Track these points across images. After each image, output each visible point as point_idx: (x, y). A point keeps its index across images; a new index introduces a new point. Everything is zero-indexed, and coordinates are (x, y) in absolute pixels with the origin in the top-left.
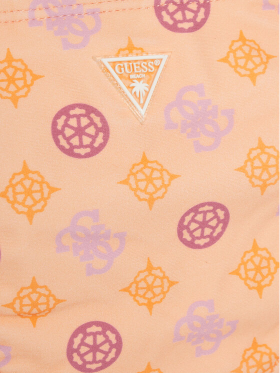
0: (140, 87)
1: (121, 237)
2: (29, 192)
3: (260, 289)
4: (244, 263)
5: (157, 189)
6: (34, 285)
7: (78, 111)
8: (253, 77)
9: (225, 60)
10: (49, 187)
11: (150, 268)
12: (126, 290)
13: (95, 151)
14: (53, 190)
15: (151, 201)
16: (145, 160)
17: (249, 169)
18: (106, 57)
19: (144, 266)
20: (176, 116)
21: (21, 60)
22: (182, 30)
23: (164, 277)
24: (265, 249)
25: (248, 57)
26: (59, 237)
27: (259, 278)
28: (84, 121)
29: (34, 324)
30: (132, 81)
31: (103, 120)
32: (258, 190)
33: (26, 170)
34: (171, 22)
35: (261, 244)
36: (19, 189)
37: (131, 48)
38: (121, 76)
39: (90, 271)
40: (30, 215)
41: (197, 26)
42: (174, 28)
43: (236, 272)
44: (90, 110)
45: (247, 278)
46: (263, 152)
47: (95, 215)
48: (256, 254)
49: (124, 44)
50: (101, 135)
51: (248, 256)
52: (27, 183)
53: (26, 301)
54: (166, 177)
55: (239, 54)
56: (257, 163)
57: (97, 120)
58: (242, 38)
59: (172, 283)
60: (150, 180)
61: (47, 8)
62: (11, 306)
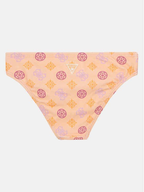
0: (72, 69)
1: (67, 94)
2: (50, 84)
3: (91, 106)
4: (89, 102)
5: (73, 86)
6: (51, 100)
7: (61, 72)
8: (92, 70)
9: (88, 66)
10: (54, 84)
11: (72, 100)
12: (68, 104)
13: (64, 79)
14: (55, 84)
15: (72, 88)
16: (72, 81)
17: (90, 85)
18: (67, 64)
19: (71, 100)
20: (78, 74)
21: (53, 63)
22: (82, 61)
23: (74, 103)
24: (93, 100)
25: (92, 66)
26: (56, 93)
27: (91, 104)
28: (62, 74)
29: (52, 107)
30: (71, 68)
31: (65, 74)
32: (91, 89)
33: (50, 81)
34: (80, 59)
35: (92, 99)
36: (49, 84)
37: (72, 63)
38: (69, 67)
39: (61, 100)
40: (50, 88)
41: (84, 60)
42: (80, 60)
43: (88, 103)
44: (63, 72)
45: (89, 104)
46: (92, 82)
47: (62, 89)
48: (91, 100)
49: (71, 62)
50: (65, 76)
51: (90, 101)
52: (50, 83)
53: (50, 103)
54: (75, 84)
55: (91, 66)
56: (91, 84)
57: (64, 74)
58: (92, 63)
59: (76, 104)
60: (72, 84)
61: (59, 55)
62: (48, 103)
